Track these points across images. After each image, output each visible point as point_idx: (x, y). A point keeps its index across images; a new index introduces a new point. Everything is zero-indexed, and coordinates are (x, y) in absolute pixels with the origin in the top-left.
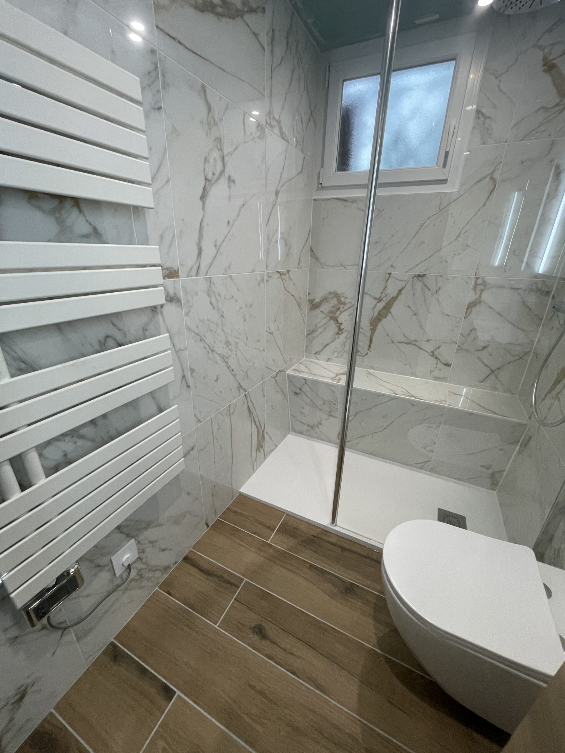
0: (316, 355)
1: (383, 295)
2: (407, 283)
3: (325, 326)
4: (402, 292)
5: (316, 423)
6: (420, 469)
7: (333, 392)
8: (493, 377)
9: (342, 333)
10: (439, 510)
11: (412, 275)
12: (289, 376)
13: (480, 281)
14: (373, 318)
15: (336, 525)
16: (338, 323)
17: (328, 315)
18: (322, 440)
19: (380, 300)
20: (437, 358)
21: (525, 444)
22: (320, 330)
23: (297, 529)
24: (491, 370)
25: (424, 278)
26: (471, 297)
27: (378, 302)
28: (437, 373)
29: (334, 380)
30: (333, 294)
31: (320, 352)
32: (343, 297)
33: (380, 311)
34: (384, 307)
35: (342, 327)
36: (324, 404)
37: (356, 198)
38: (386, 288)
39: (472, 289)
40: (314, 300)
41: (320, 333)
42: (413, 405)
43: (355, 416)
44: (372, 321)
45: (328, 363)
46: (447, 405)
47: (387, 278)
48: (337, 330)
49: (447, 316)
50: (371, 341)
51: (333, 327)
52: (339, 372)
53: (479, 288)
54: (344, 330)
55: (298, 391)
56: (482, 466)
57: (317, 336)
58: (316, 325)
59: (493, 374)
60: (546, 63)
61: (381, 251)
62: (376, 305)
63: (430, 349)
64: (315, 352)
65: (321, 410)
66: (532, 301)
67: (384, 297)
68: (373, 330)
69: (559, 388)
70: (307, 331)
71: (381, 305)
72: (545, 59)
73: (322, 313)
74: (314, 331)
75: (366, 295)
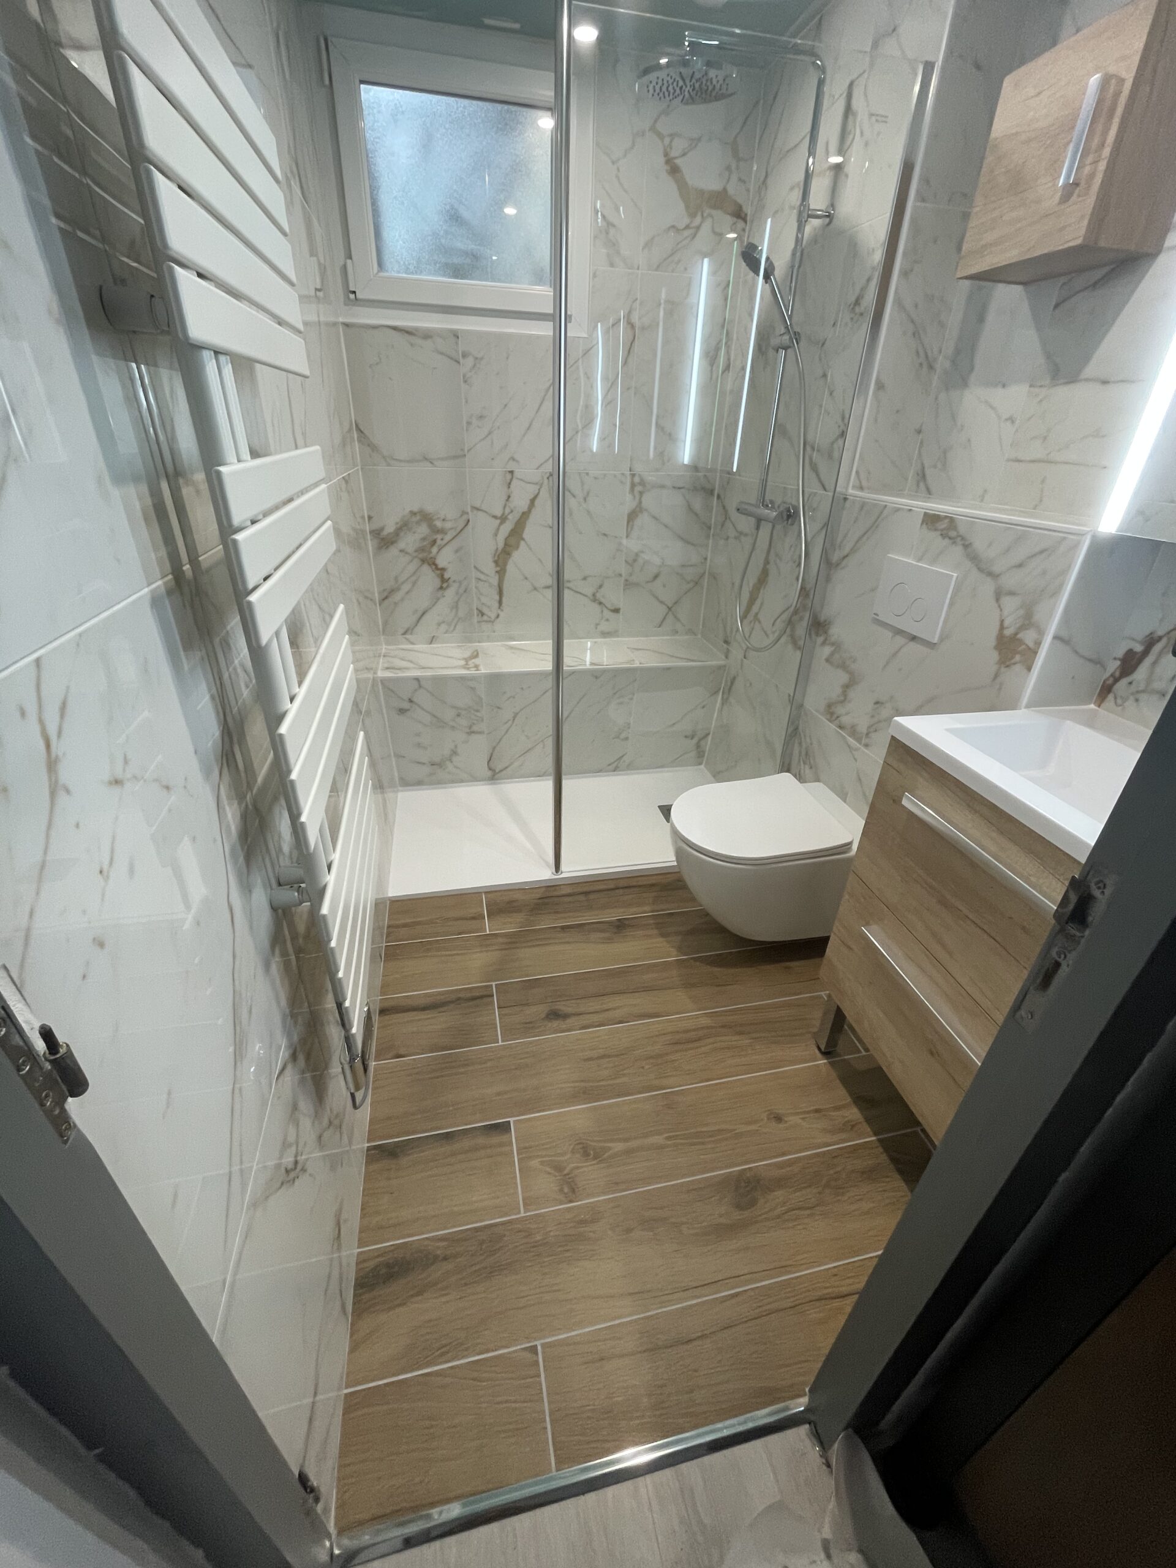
0: (407, 636)
1: (507, 510)
2: (541, 487)
3: (414, 578)
4: (537, 502)
5: (447, 753)
6: (614, 771)
7: (473, 689)
8: (670, 617)
9: (448, 587)
10: (659, 807)
11: (546, 473)
12: (384, 681)
13: (637, 480)
14: (498, 553)
15: (562, 873)
16: (437, 568)
18: (462, 781)
19: (503, 519)
20: (600, 603)
21: (729, 690)
22: (406, 587)
23: (514, 901)
24: (668, 607)
26: (629, 503)
27: (501, 524)
28: (604, 627)
30: (418, 514)
31: (413, 629)
32: (438, 518)
33: (506, 539)
34: (512, 530)
35: (446, 576)
36: (459, 715)
37: (428, 329)
38: (509, 497)
39: (629, 492)
40: (382, 529)
41: (407, 593)
42: (596, 677)
43: (514, 720)
44: (496, 558)
45: (434, 645)
46: (639, 665)
47: (509, 481)
48: (438, 582)
49: (604, 537)
50: (501, 593)
51: (428, 577)
53: (638, 488)
54: (451, 581)
55: (406, 705)
56: (686, 737)
57: (402, 599)
58: (396, 579)
59: (670, 613)
60: (669, 161)
61: (490, 433)
62: (498, 529)
63: (589, 591)
64: (402, 631)
65: (453, 728)
66: (698, 504)
67: (509, 514)
68: (501, 573)
69: (755, 609)
70: (379, 593)
71: (507, 527)
72: (666, 154)
73: (403, 554)
74: (393, 590)
75: (479, 512)
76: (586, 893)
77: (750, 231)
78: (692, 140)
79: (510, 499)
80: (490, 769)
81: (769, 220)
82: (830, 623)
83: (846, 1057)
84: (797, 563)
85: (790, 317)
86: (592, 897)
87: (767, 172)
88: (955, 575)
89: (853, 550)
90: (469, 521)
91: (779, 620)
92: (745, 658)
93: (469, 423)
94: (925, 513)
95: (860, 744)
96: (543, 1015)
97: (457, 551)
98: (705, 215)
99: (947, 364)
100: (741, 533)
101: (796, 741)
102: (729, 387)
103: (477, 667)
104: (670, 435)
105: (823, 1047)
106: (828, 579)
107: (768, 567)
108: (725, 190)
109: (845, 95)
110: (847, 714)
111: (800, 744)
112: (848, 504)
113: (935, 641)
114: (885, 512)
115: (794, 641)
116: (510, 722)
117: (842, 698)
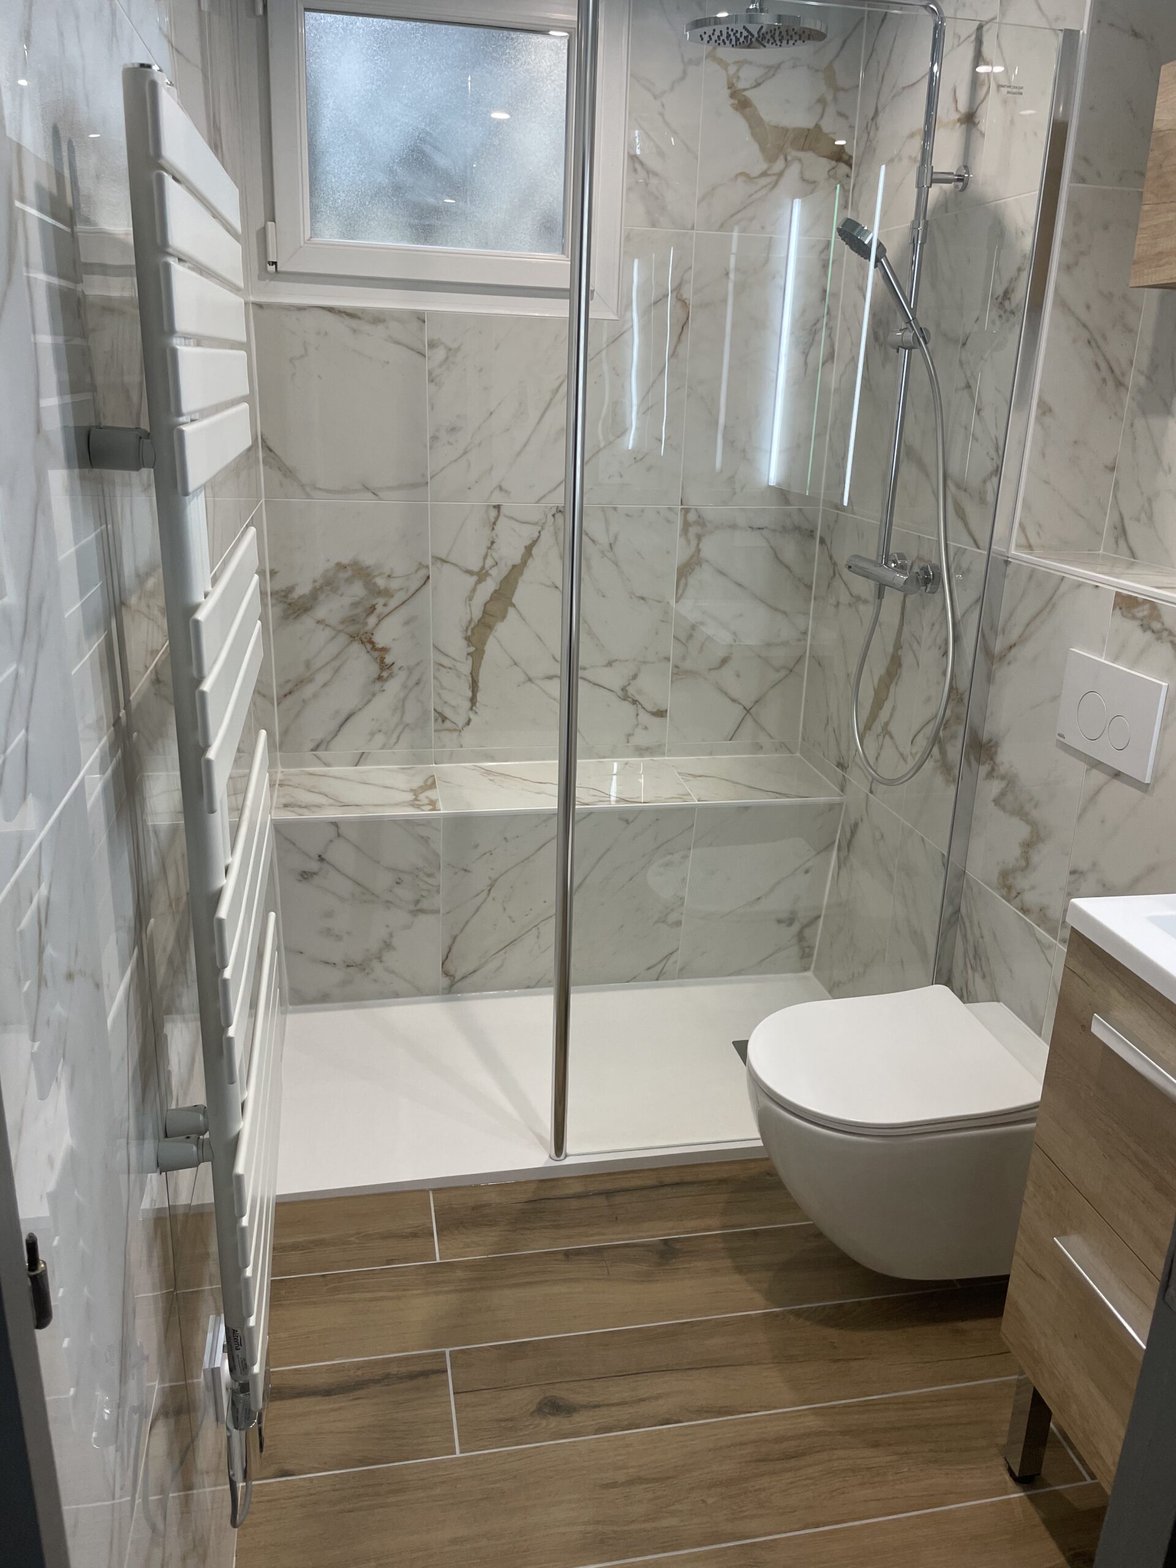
0: (319, 753)
1: (489, 562)
2: (543, 528)
3: (336, 663)
4: (535, 551)
5: (375, 947)
6: (657, 980)
7: (425, 840)
8: (749, 723)
9: (391, 676)
10: (734, 1043)
11: (554, 507)
12: (280, 827)
13: (692, 517)
14: (473, 625)
15: (566, 1156)
16: (374, 648)
17: (339, 631)
19: (482, 575)
20: (635, 702)
21: (848, 845)
22: (321, 678)
23: (485, 1206)
24: (745, 708)
26: (680, 553)
27: (479, 581)
28: (641, 738)
29: (422, 808)
30: (349, 568)
31: (329, 742)
32: (380, 574)
33: (486, 605)
34: (495, 591)
35: (388, 660)
36: (399, 883)
37: (382, 311)
38: (493, 543)
39: (680, 536)
40: (290, 590)
41: (324, 685)
42: (627, 822)
43: (489, 891)
44: (469, 633)
45: (360, 768)
46: (696, 803)
47: (493, 520)
48: (374, 669)
49: (642, 601)
50: (474, 686)
51: (360, 663)
53: (693, 531)
54: (395, 668)
55: (314, 866)
56: (779, 921)
57: (315, 696)
58: (308, 665)
59: (749, 717)
60: (735, 93)
61: (465, 452)
62: (474, 590)
63: (616, 683)
64: (312, 745)
65: (388, 904)
66: (790, 550)
67: (491, 568)
68: (477, 656)
69: (884, 715)
70: (279, 686)
71: (488, 588)
72: (731, 86)
73: (321, 627)
74: (302, 682)
75: (446, 566)
76: (608, 1194)
77: (857, 176)
78: (769, 68)
79: (494, 547)
80: (446, 974)
81: (883, 167)
82: (997, 745)
83: (1057, 1488)
84: (942, 651)
85: (913, 311)
86: (618, 1199)
87: (877, 109)
88: (1165, 684)
89: (1022, 639)
90: (428, 577)
91: (921, 735)
92: (871, 792)
93: (434, 438)
94: (1117, 593)
95: (1056, 939)
96: (533, 1407)
97: (407, 623)
98: (789, 158)
99: (1142, 380)
100: (858, 599)
101: (958, 932)
102: (833, 386)
103: (433, 804)
104: (744, 451)
105: (1016, 1471)
106: (990, 678)
107: (900, 652)
108: (817, 126)
109: (973, 37)
110: (1033, 888)
111: (965, 936)
112: (1010, 570)
113: (1147, 781)
114: (1064, 587)
115: (946, 767)
116: (486, 892)
117: (1023, 863)
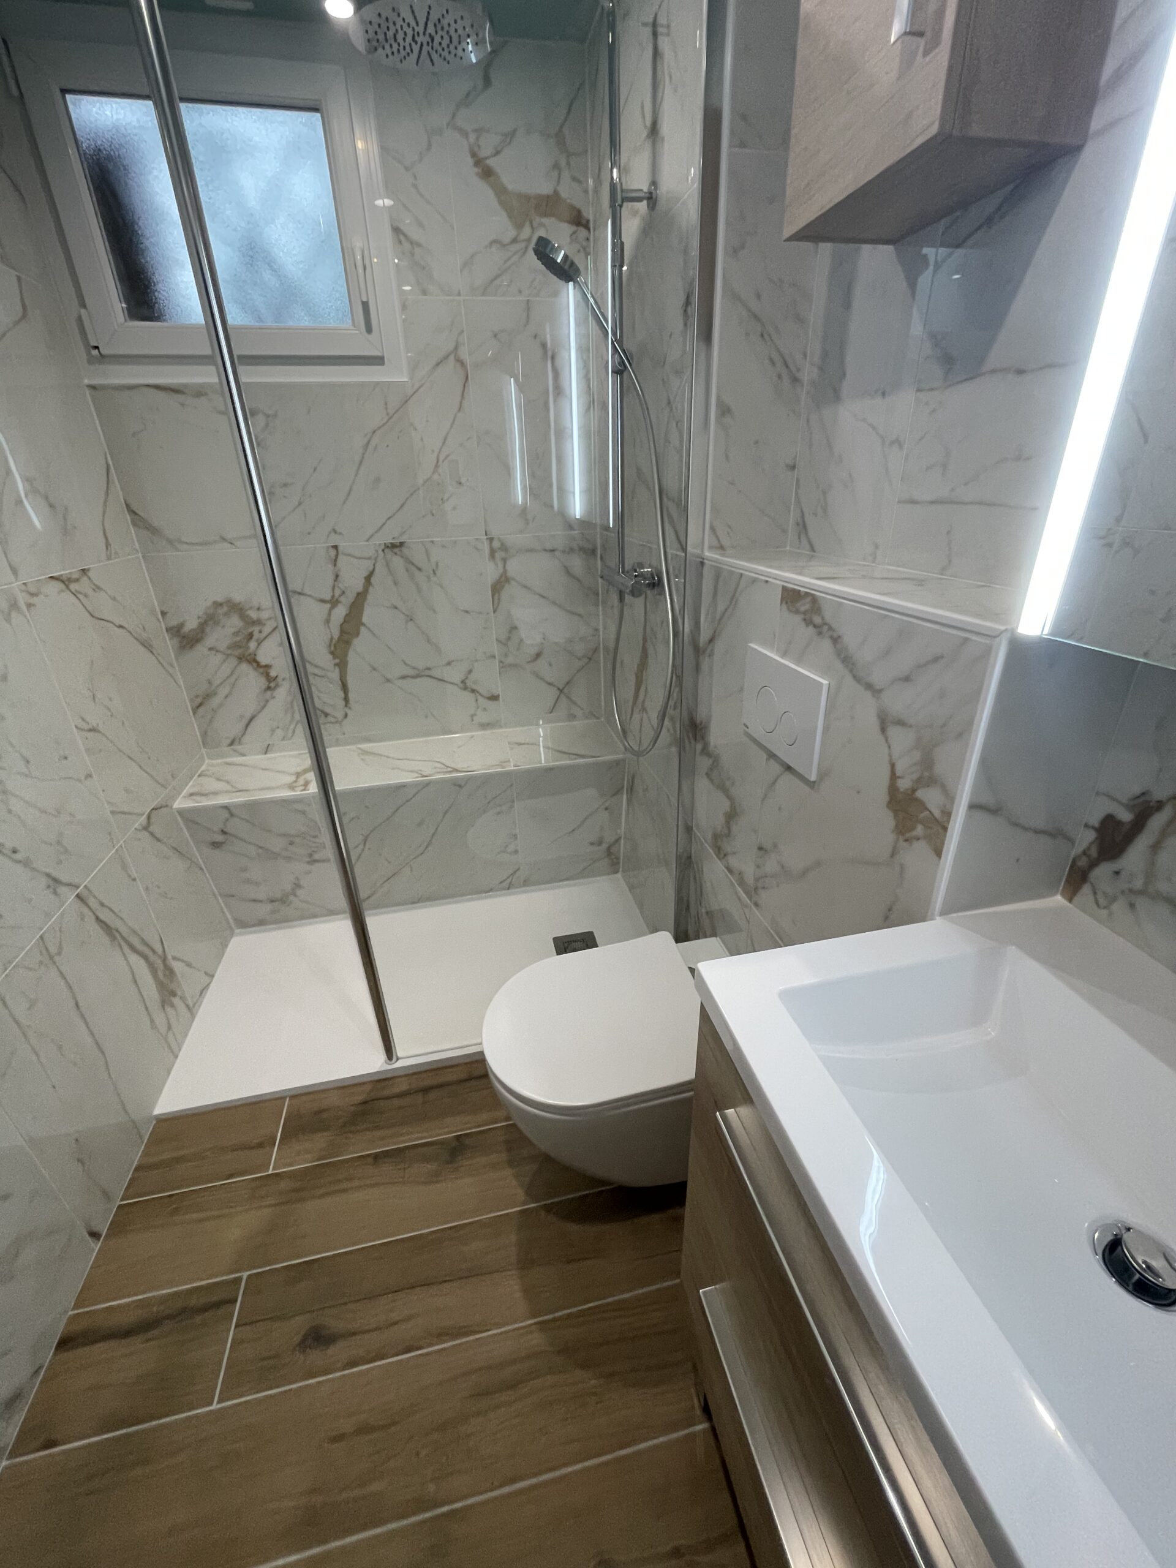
0: (235, 747)
2: (376, 562)
3: (232, 680)
4: (373, 580)
5: (288, 887)
6: (508, 889)
7: (303, 813)
8: (563, 699)
9: (277, 686)
11: (380, 545)
12: (181, 812)
13: (496, 544)
14: (334, 641)
15: (398, 1059)
16: (259, 665)
17: (228, 655)
18: (315, 916)
19: (334, 603)
20: (473, 691)
21: (631, 789)
22: (223, 691)
23: (324, 1110)
24: (559, 689)
25: (404, 550)
26: (491, 572)
27: (332, 608)
28: (482, 717)
29: (296, 789)
30: (224, 605)
31: (240, 739)
32: (251, 608)
33: (341, 625)
34: (347, 615)
35: (273, 674)
36: (291, 843)
37: (202, 385)
38: (337, 576)
39: (489, 560)
40: (181, 625)
41: (226, 697)
42: (460, 786)
43: (365, 843)
44: (332, 648)
45: (268, 756)
46: (513, 768)
47: (333, 558)
48: (262, 682)
49: (466, 614)
50: (345, 688)
51: (251, 680)
52: (299, 769)
53: (499, 555)
54: (279, 680)
55: (220, 838)
56: (592, 844)
57: (221, 705)
58: (210, 682)
59: (562, 695)
60: (478, 162)
61: (300, 504)
62: (329, 614)
63: (457, 678)
64: (229, 741)
65: (289, 859)
66: (577, 566)
67: (340, 596)
68: (342, 666)
69: (641, 696)
70: (191, 700)
71: (340, 612)
72: (474, 155)
73: (213, 652)
74: (208, 695)
75: (302, 597)
76: (426, 1090)
77: (596, 239)
78: (506, 135)
79: (339, 578)
82: (705, 726)
86: (432, 1095)
89: (717, 633)
93: (271, 493)
94: (783, 587)
95: (750, 900)
96: (299, 1339)
98: (535, 224)
99: (815, 372)
101: (690, 874)
103: (306, 785)
106: (699, 668)
107: (646, 645)
108: (556, 192)
110: (733, 854)
111: (695, 878)
112: (706, 571)
113: (813, 778)
114: (743, 584)
116: (361, 847)
117: (726, 831)
